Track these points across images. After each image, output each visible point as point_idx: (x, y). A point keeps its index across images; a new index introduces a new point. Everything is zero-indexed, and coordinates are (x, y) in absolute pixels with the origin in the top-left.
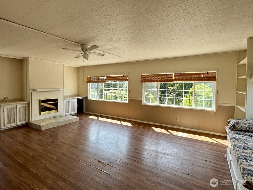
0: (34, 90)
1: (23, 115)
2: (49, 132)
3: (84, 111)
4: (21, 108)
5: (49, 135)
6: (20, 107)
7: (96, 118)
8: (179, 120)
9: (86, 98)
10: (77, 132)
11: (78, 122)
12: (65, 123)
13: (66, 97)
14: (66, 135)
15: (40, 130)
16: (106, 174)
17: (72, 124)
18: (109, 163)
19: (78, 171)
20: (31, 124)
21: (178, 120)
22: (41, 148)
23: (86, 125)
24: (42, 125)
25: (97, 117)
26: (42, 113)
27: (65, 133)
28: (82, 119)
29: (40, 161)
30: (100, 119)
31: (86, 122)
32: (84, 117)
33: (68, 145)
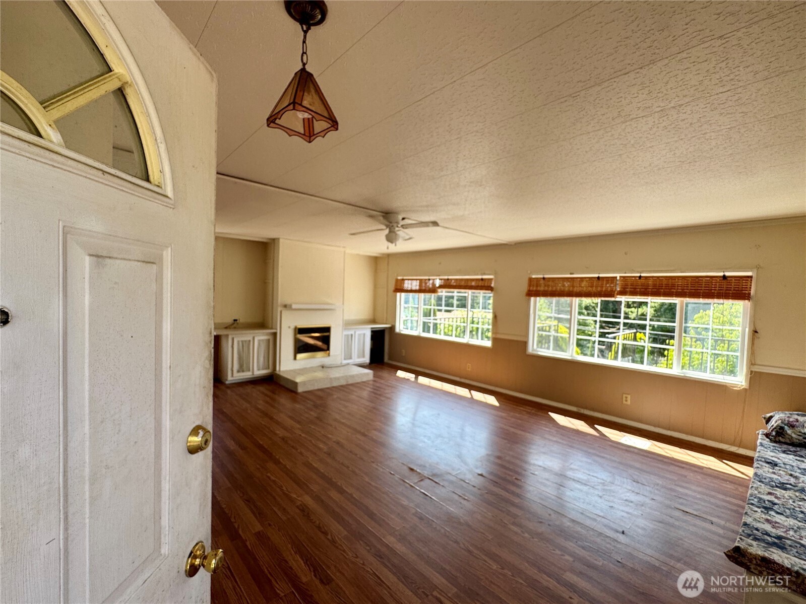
0: (285, 306)
1: (264, 357)
2: (311, 397)
3: (386, 359)
4: (261, 343)
5: (312, 403)
6: (259, 341)
7: (411, 376)
8: (629, 402)
9: (392, 328)
10: (368, 404)
11: (371, 383)
12: (343, 383)
13: (348, 324)
14: (346, 407)
15: (294, 390)
16: (422, 495)
17: (359, 385)
18: (432, 476)
19: (367, 479)
20: (279, 377)
21: (626, 401)
22: (298, 426)
23: (387, 391)
24: (298, 380)
25: (413, 376)
26: (299, 356)
27: (342, 402)
28: (380, 377)
29: (297, 450)
30: (422, 380)
31: (388, 384)
32: (385, 374)
33: (349, 427)
